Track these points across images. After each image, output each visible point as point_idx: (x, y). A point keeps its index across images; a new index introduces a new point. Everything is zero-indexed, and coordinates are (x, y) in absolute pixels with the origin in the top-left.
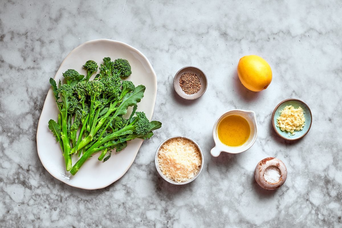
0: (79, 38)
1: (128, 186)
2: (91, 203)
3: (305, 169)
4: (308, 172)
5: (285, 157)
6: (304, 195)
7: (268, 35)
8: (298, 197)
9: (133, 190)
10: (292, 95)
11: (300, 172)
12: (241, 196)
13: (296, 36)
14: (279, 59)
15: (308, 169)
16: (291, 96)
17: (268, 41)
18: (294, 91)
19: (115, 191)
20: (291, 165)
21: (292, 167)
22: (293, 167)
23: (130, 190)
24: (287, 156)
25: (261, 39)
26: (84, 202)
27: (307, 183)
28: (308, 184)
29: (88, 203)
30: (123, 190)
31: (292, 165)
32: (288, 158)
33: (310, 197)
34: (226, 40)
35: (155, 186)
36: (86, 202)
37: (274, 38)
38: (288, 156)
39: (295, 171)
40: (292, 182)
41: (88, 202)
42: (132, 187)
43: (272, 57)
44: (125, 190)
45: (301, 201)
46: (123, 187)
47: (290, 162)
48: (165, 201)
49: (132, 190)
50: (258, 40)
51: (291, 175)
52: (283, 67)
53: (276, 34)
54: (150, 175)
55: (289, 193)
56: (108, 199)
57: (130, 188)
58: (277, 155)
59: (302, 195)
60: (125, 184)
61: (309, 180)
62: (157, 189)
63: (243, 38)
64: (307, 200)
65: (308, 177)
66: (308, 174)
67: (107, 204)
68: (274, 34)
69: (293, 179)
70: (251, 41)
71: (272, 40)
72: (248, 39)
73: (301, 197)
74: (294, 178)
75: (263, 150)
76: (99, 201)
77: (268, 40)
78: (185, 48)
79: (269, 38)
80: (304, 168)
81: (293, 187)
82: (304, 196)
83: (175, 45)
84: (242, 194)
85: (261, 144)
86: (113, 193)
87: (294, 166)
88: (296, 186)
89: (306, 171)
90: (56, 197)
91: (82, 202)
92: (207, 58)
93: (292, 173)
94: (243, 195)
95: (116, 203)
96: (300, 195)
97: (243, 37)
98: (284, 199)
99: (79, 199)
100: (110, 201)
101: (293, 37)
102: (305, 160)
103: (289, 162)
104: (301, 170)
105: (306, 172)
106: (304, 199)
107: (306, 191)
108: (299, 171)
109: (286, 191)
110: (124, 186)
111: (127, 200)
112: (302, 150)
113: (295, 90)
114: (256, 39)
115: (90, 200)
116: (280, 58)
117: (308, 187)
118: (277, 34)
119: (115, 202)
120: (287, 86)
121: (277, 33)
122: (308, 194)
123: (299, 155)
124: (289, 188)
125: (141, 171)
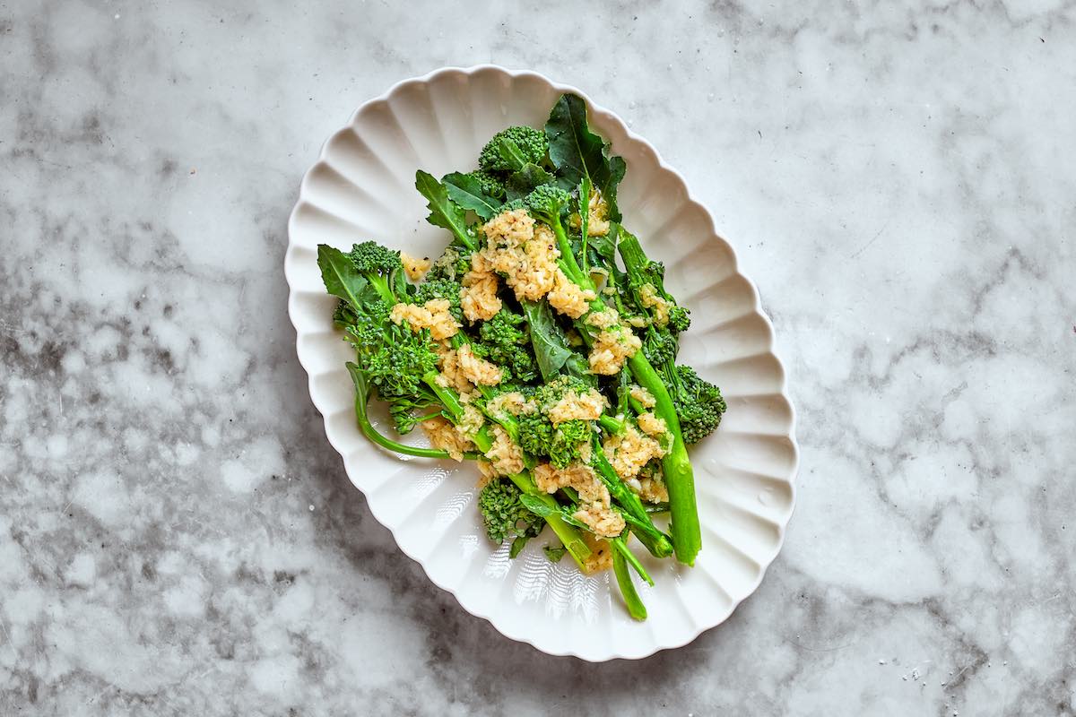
0: (117, 16)
1: (313, 637)
2: (156, 706)
3: (1057, 577)
4: (1068, 589)
5: (975, 525)
6: (1050, 686)
7: (911, 14)
8: (1024, 694)
9: (333, 658)
10: (1006, 265)
11: (1033, 591)
12: (788, 686)
13: (1028, 21)
14: (958, 115)
15: (1068, 579)
16: (1003, 270)
17: (910, 39)
18: (1015, 252)
19: (258, 658)
20: (995, 561)
21: (1001, 568)
22: (1007, 570)
23: (323, 657)
24: (981, 524)
25: (883, 30)
26: (129, 702)
27: (1061, 638)
28: (1069, 642)
29: (144, 706)
30: (294, 654)
31: (1002, 559)
32: (984, 532)
33: (1072, 696)
34: (736, 30)
35: (428, 642)
36: (135, 702)
37: (935, 28)
38: (987, 524)
39: (1013, 587)
40: (999, 628)
41: (146, 703)
42: (327, 643)
43: (928, 106)
44: (298, 657)
45: (1037, 711)
46: (291, 642)
47: (995, 549)
48: (468, 703)
49: (327, 655)
50: (867, 34)
51: (995, 603)
52: (971, 149)
53: (945, 9)
54: (406, 595)
55: (986, 678)
56: (228, 693)
57: (319, 647)
58: (941, 519)
59: (1042, 684)
60: (298, 633)
61: (1071, 622)
62: (435, 653)
63: (804, 25)
64: (1062, 707)
65: (1068, 612)
66: (1065, 600)
67: (222, 711)
68: (935, 10)
69: (1004, 620)
70: (841, 39)
71: (925, 33)
72: (825, 30)
73: (1036, 696)
74: (1008, 615)
75: (883, 496)
76: (193, 701)
77: (911, 33)
78: (558, 61)
79: (915, 28)
80: (1051, 573)
81: (1005, 651)
82: (1048, 690)
83: (516, 50)
84: (792, 679)
85: (874, 472)
86: (249, 669)
87: (1010, 563)
88: (1017, 646)
89: (1060, 584)
90: (11, 678)
91: (121, 701)
92: (653, 105)
93: (1001, 595)
94: (793, 683)
95: (261, 711)
96: (1034, 685)
97: (807, 20)
98: (965, 701)
99: (105, 690)
100: (237, 699)
101: (1017, 25)
102: (1057, 541)
103: (991, 546)
104: (1037, 581)
105: (1058, 592)
106: (1050, 701)
107: (1059, 668)
108: (1031, 586)
109: (975, 670)
110: (295, 640)
111: (307, 697)
112: (1044, 497)
113: (1019, 248)
114: (861, 27)
115: (155, 696)
116: (958, 110)
117: (1067, 655)
118: (948, 11)
119: (257, 704)
120: (988, 230)
121: (947, 7)
122: (1067, 681)
123: (1031, 520)
124: (985, 655)
125: (366, 577)
